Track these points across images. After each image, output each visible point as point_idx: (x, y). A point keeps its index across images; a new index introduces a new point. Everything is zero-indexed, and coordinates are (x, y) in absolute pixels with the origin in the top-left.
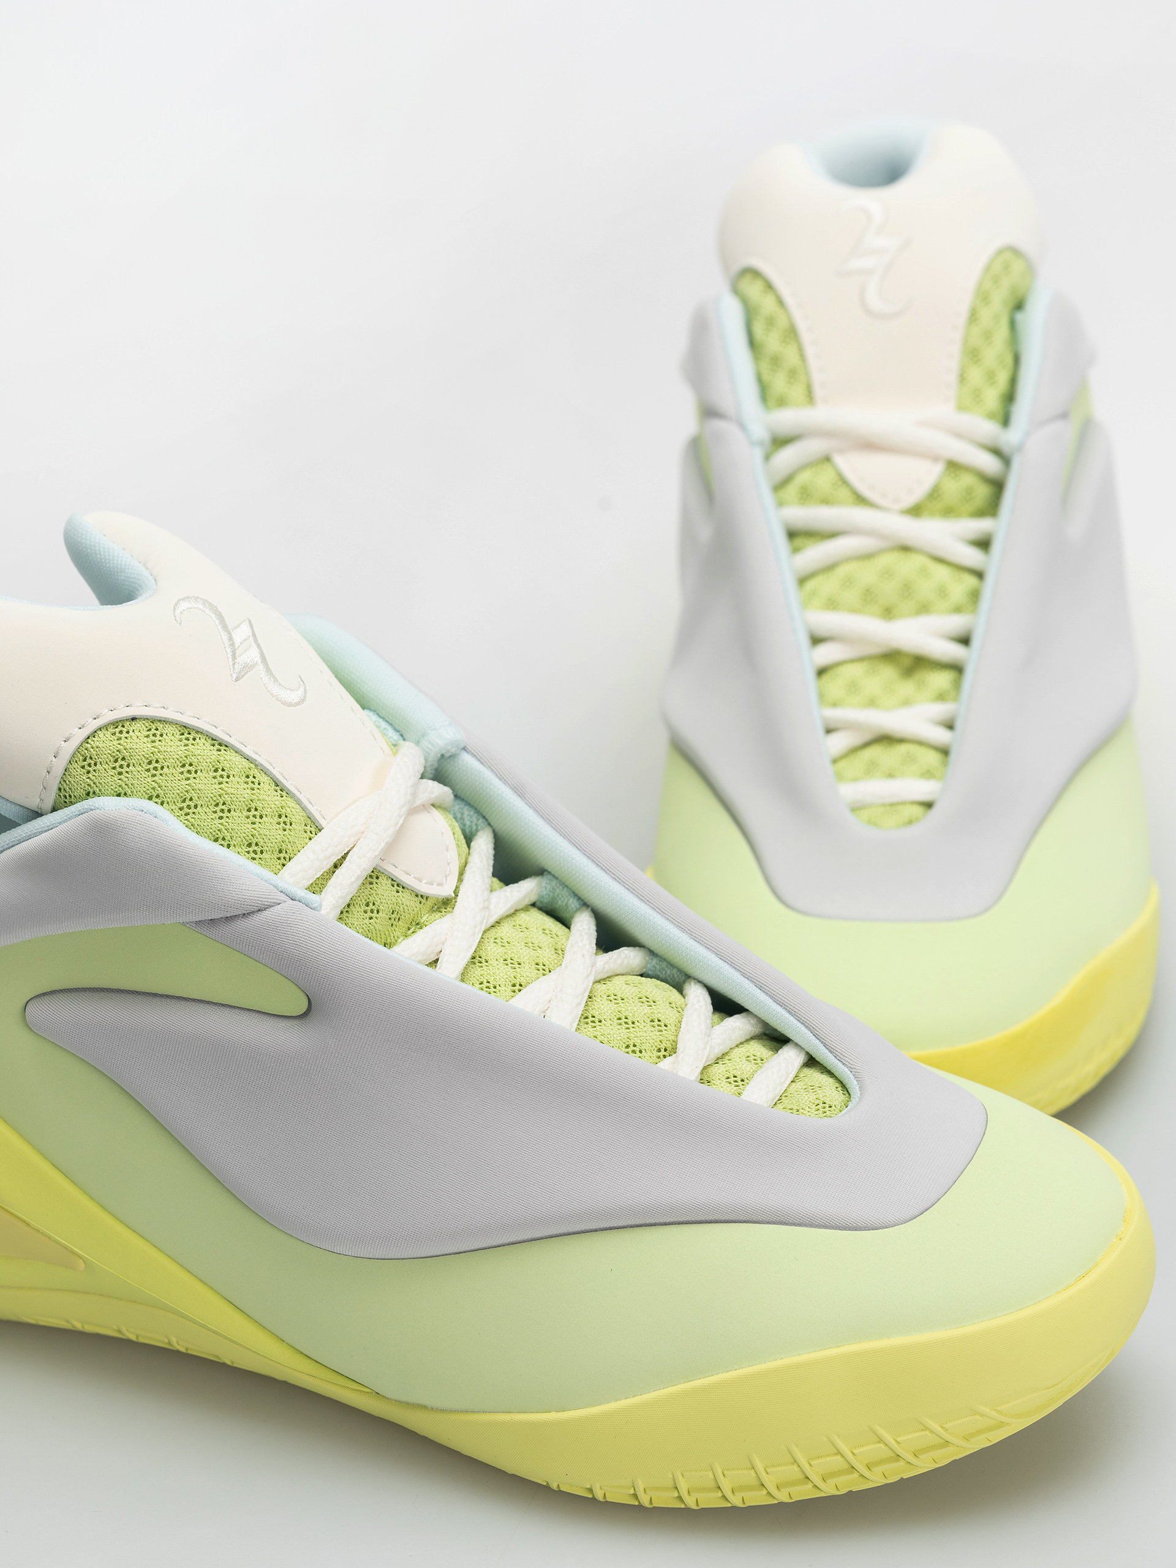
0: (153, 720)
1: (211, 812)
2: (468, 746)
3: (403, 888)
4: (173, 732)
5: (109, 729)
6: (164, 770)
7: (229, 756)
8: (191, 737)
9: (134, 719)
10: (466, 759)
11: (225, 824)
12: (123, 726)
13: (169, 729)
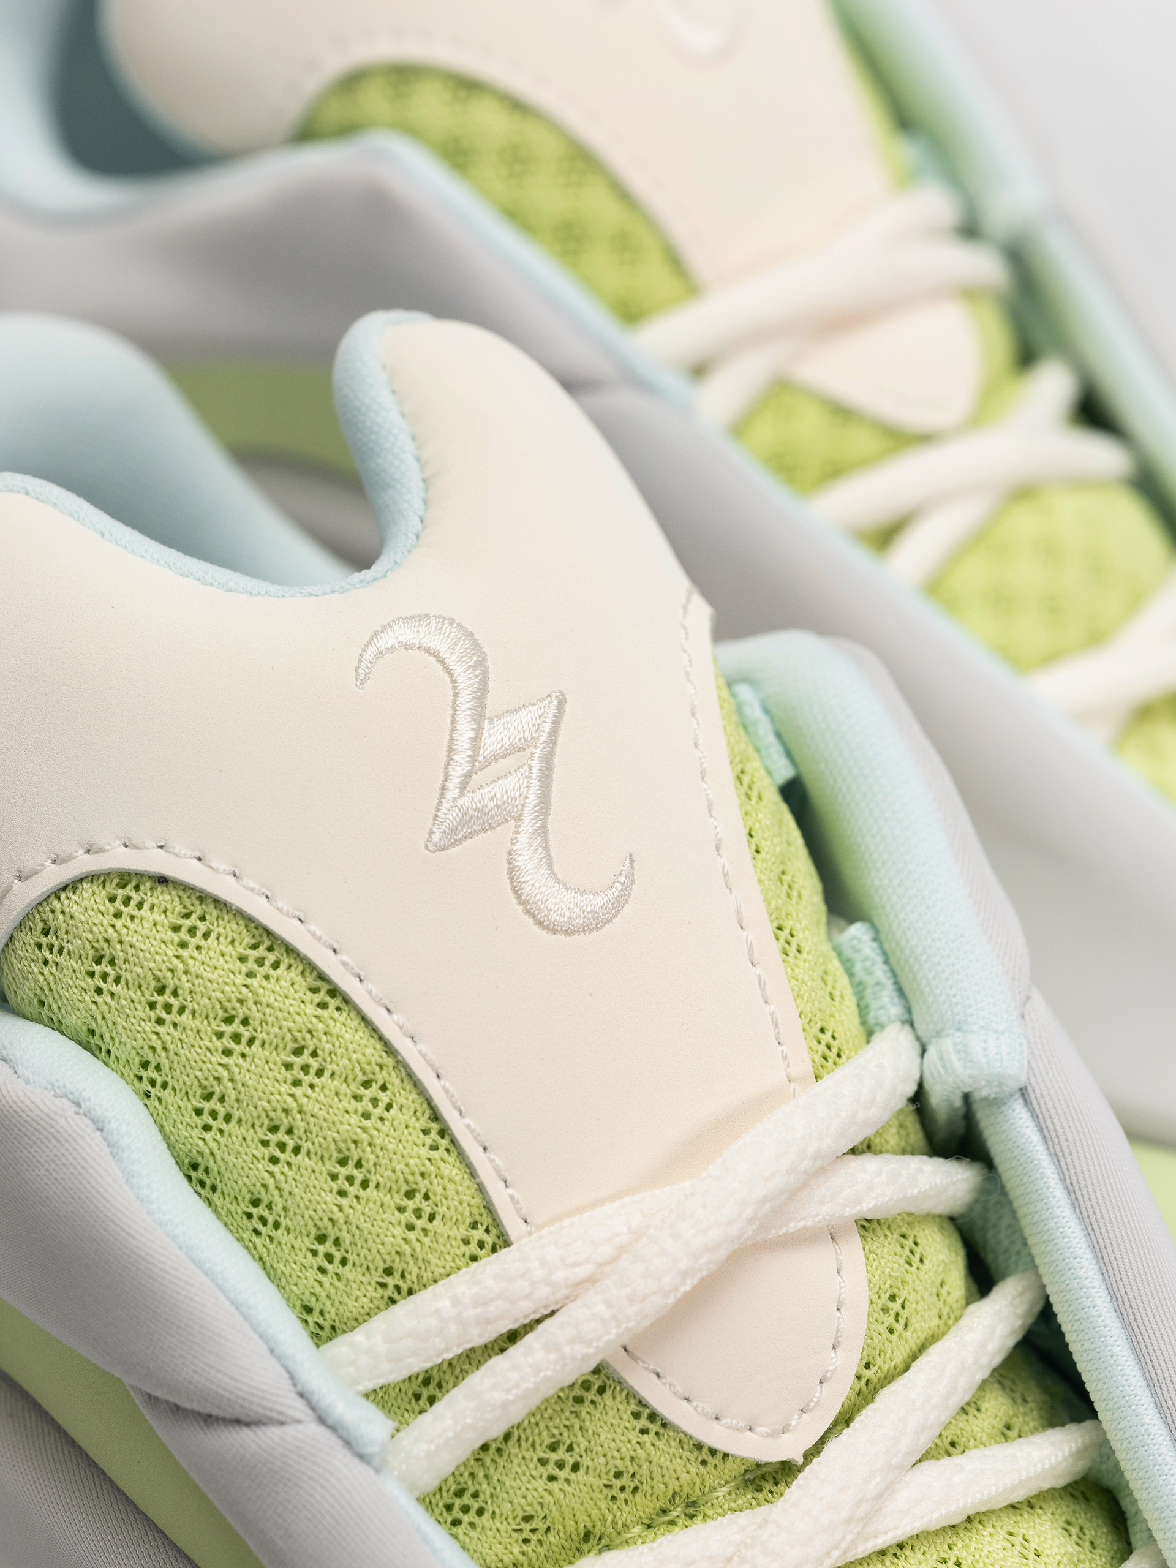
0: (203, 897)
1: (256, 1140)
2: (1030, 1090)
3: (664, 1425)
4: (236, 936)
5: (108, 885)
6: (184, 1017)
7: (343, 1025)
8: (271, 958)
9: (163, 880)
10: (1019, 1118)
11: (278, 1176)
12: (137, 888)
13: (230, 927)
